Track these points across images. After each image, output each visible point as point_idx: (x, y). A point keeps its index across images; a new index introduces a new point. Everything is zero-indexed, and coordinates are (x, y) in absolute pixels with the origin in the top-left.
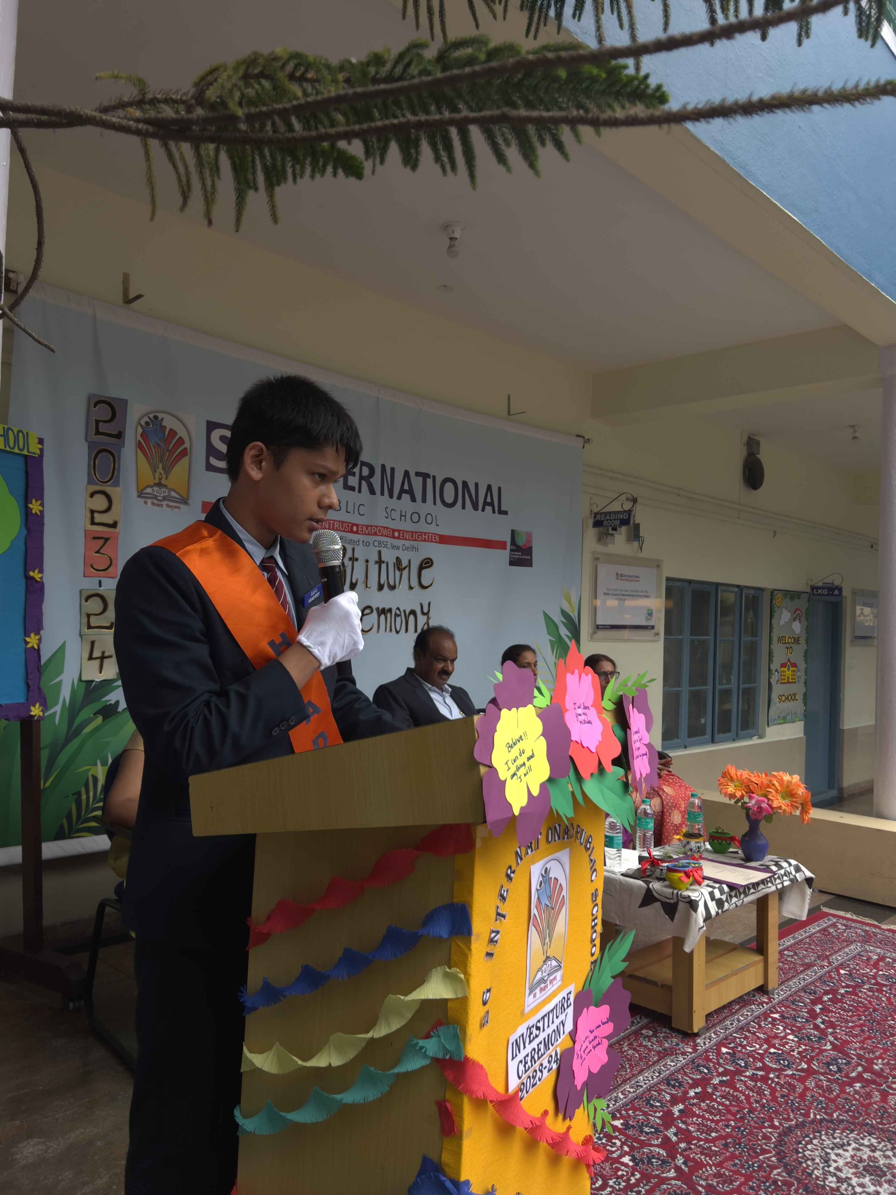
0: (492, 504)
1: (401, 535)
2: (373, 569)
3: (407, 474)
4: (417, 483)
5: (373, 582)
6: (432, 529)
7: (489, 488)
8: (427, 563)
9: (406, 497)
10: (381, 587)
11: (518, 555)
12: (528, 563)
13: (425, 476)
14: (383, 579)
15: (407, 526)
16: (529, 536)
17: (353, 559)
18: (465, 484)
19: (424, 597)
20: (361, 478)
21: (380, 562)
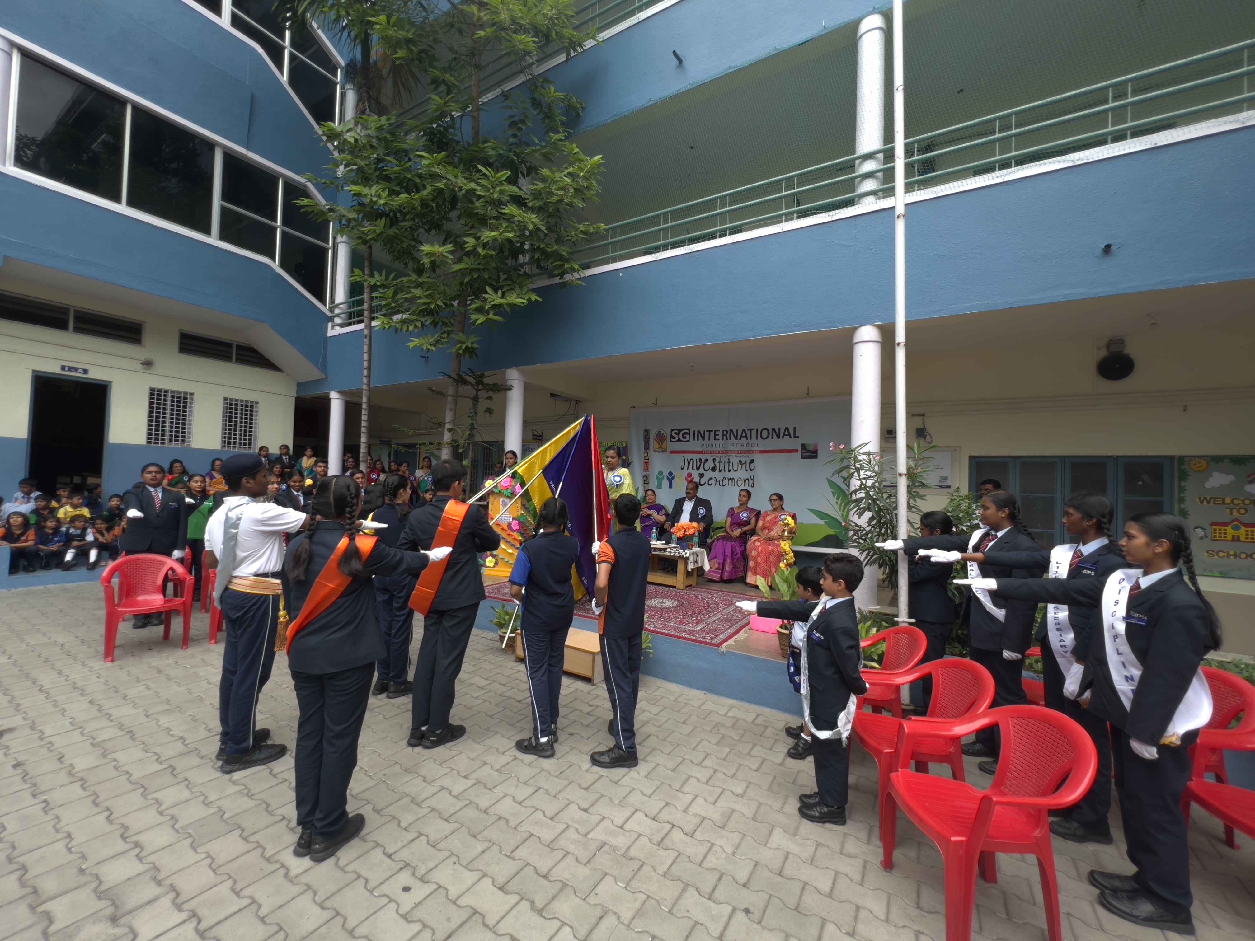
0: (789, 435)
1: (742, 452)
2: (727, 465)
3: (744, 430)
4: (748, 433)
5: (727, 470)
6: (755, 448)
7: (787, 429)
8: (752, 461)
9: (744, 439)
10: (729, 471)
11: (809, 454)
12: (816, 457)
13: (750, 430)
14: (731, 468)
15: (745, 448)
16: (816, 446)
17: (720, 462)
18: (773, 430)
19: (752, 473)
20: (723, 435)
21: (729, 462)
